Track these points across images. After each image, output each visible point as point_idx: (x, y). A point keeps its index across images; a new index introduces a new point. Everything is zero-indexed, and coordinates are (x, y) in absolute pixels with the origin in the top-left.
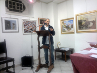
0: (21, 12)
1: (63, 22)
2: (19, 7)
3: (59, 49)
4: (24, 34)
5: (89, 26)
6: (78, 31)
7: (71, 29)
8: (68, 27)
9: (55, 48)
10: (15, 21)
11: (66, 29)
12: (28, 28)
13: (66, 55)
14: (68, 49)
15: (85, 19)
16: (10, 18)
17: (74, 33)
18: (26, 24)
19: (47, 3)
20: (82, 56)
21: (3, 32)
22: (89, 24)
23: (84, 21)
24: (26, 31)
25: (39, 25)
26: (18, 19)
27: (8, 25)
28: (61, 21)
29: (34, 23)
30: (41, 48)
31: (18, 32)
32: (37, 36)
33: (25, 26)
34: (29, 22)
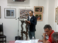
10: (14, 10)
12: (24, 15)
16: (10, 8)
18: (22, 12)
21: (5, 18)
26: (16, 9)
27: (9, 13)
29: (29, 11)
33: (21, 13)
34: (24, 10)
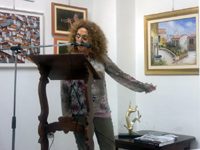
1: (155, 27)
3: (131, 136)
7: (184, 55)
8: (173, 47)
9: (116, 133)
11: (164, 55)
12: (8, 43)
14: (170, 139)
25: (54, 34)
29: (30, 24)
32: (37, 75)
34: (9, 18)
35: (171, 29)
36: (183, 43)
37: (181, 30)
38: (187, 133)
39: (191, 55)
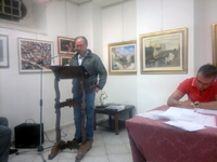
0: (17, 19)
1: (114, 50)
2: (12, 7)
3: (103, 107)
4: (21, 73)
5: (167, 60)
6: (145, 69)
7: (129, 64)
8: (123, 61)
10: (1, 42)
11: (119, 65)
12: (33, 58)
13: (117, 121)
14: (122, 108)
15: (158, 46)
17: (135, 73)
18: (28, 48)
19: (79, 5)
20: (151, 123)
22: (168, 56)
23: (158, 49)
24: (27, 66)
25: (59, 53)
26: (7, 36)
28: (110, 45)
30: (64, 104)
31: (8, 67)
33: (23, 53)
34: (34, 44)
35: (122, 52)
36: (128, 58)
37: (127, 52)
38: (130, 103)
39: (132, 65)
